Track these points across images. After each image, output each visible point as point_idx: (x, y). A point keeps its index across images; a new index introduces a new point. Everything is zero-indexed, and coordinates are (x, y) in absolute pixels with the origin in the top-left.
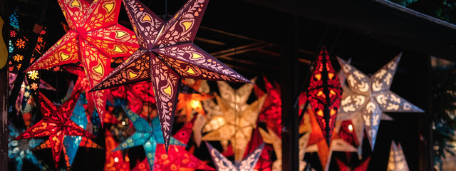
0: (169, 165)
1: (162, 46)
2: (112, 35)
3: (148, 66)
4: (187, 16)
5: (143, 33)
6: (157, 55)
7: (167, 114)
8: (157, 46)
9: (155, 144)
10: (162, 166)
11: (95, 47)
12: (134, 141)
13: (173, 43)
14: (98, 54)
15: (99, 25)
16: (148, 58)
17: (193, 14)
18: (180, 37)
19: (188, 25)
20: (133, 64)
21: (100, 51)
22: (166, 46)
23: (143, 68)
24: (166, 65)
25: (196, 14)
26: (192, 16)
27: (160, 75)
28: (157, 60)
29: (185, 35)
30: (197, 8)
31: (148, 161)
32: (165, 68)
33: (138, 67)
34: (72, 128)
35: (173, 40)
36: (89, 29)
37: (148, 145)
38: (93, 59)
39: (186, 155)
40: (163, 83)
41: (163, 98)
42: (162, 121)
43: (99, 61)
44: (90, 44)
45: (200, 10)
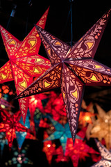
0: (73, 150)
1: (71, 59)
2: (33, 61)
3: (59, 76)
4: (90, 38)
5: (56, 52)
6: (68, 65)
7: (74, 113)
8: (68, 59)
9: (66, 138)
10: (69, 151)
11: (22, 69)
12: (55, 136)
13: (79, 57)
14: (23, 74)
15: (25, 54)
16: (60, 69)
17: (94, 37)
18: (84, 54)
19: (90, 45)
20: (48, 75)
21: (25, 72)
22: (74, 60)
23: (55, 79)
24: (74, 74)
25: (96, 37)
26: (93, 38)
27: (70, 81)
28: (68, 70)
29: (88, 53)
30: (97, 33)
31: (62, 148)
32: (73, 76)
33: (52, 78)
34: (19, 127)
35: (79, 55)
36: (18, 56)
37: (62, 138)
38: (20, 77)
39: (82, 145)
40: (72, 88)
41: (72, 100)
42: (71, 118)
43: (24, 79)
44: (18, 67)
45: (99, 34)
